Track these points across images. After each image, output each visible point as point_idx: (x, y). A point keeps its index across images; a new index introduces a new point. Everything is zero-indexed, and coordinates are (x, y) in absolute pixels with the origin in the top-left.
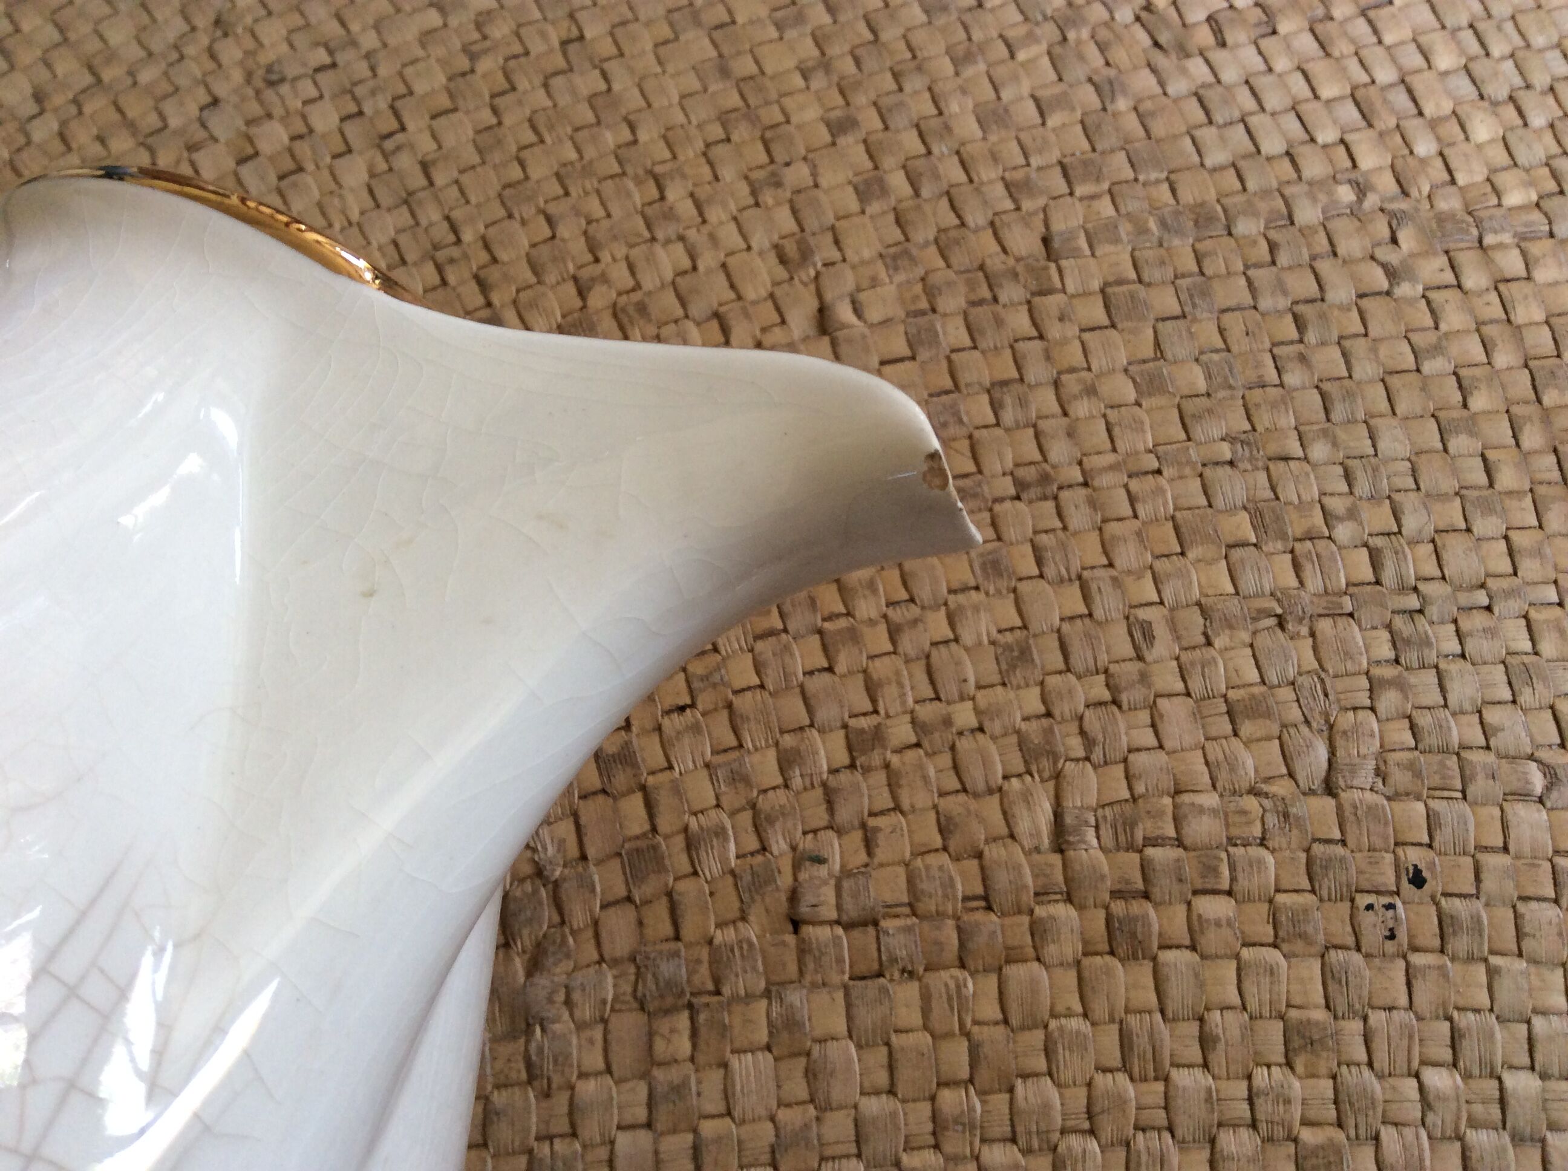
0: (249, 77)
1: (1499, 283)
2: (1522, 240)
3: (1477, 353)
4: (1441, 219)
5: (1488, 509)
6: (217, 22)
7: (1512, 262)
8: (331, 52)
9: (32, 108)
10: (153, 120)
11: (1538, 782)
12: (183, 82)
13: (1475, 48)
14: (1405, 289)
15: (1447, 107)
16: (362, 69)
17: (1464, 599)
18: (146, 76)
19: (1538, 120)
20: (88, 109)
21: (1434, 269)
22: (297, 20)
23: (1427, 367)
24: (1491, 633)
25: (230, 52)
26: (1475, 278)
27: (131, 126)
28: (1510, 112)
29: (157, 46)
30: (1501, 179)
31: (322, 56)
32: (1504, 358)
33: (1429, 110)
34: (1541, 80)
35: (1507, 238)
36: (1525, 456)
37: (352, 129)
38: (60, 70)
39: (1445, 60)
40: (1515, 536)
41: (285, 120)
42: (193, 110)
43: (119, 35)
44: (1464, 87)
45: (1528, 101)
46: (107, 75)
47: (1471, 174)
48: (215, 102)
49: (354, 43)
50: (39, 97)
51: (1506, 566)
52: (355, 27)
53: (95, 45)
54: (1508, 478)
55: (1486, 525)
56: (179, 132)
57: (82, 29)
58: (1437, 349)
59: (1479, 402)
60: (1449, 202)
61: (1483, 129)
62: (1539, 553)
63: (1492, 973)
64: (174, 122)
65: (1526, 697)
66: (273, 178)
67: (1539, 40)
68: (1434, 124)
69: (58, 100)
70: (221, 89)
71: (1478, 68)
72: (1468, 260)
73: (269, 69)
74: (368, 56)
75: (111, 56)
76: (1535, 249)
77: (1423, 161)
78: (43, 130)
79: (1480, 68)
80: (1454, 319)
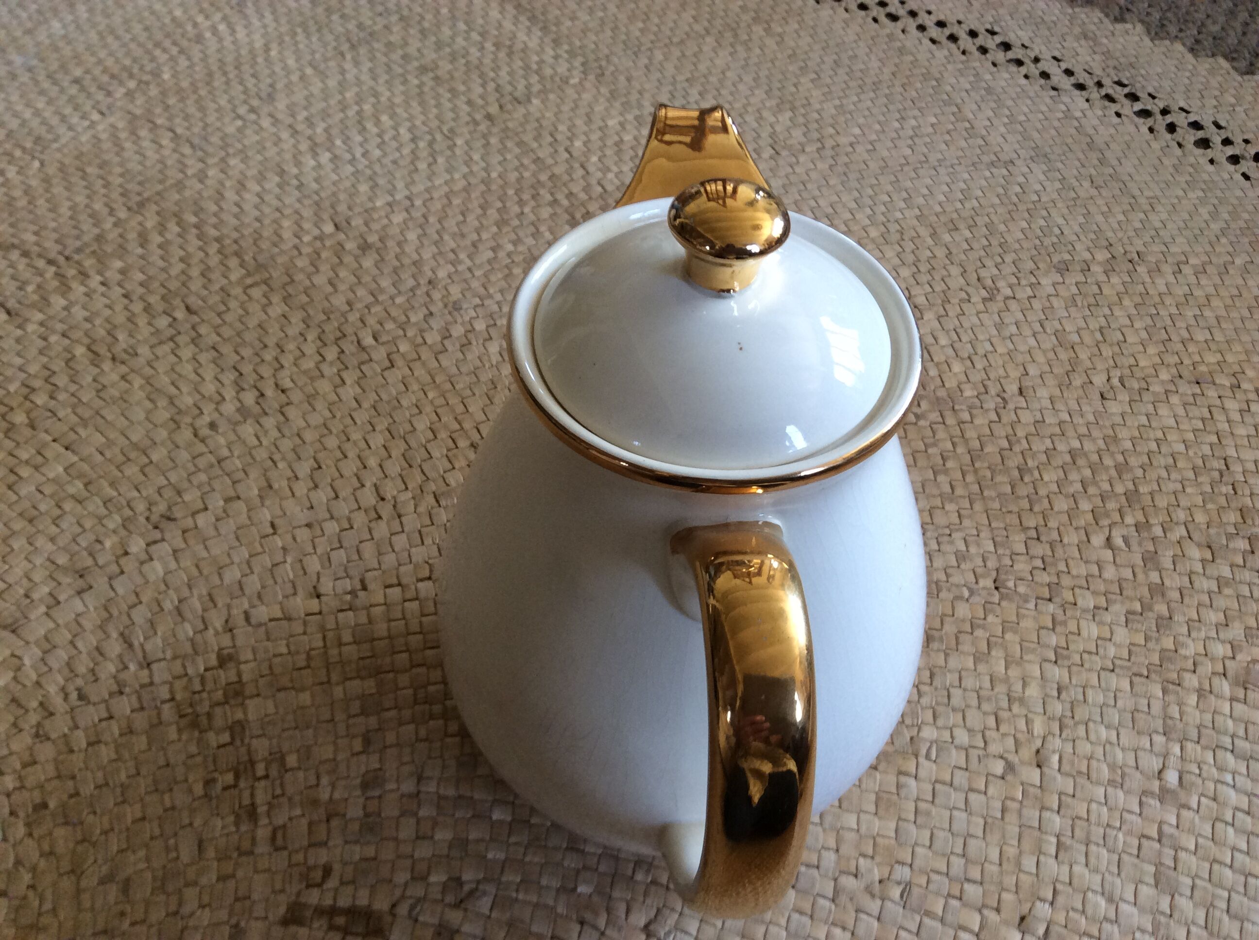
0: (446, 306)
1: (961, 423)
2: (970, 408)
3: (949, 446)
4: (938, 399)
5: (951, 501)
6: (430, 282)
7: (966, 416)
8: (481, 299)
9: (348, 308)
10: (403, 318)
11: (966, 594)
12: (416, 305)
13: (955, 338)
14: (922, 423)
15: (943, 359)
16: (495, 308)
17: (940, 531)
18: (399, 300)
19: (979, 366)
20: (373, 310)
21: (935, 416)
22: (465, 285)
23: (930, 451)
24: (952, 543)
25: (437, 295)
26: (951, 421)
27: (394, 320)
28: (969, 363)
29: (403, 288)
30: (963, 387)
31: (477, 301)
32: (960, 450)
33: (936, 359)
34: (981, 352)
35: (964, 407)
36: (966, 485)
37: (492, 331)
38: (359, 294)
39: (943, 341)
40: (962, 512)
41: (463, 324)
42: (421, 316)
43: (385, 283)
44: (950, 352)
45: (975, 359)
46: (381, 298)
47: (951, 383)
48: (431, 314)
49: (490, 296)
50: (349, 303)
51: (957, 521)
52: (491, 291)
53: (374, 286)
54: (959, 491)
55: (950, 507)
56: (416, 324)
57: (366, 279)
58: (934, 445)
59: (950, 464)
60: (942, 393)
61: (957, 367)
62: (970, 517)
63: (947, 655)
64: (413, 319)
65: (963, 566)
66: (458, 346)
67: (981, 337)
68: (937, 365)
69: (359, 306)
70: (433, 309)
71: (956, 345)
72: (948, 414)
73: (455, 303)
74: (498, 303)
75: (382, 291)
76: (974, 412)
77: (932, 378)
78: (353, 317)
79: (957, 345)
80: (941, 434)
